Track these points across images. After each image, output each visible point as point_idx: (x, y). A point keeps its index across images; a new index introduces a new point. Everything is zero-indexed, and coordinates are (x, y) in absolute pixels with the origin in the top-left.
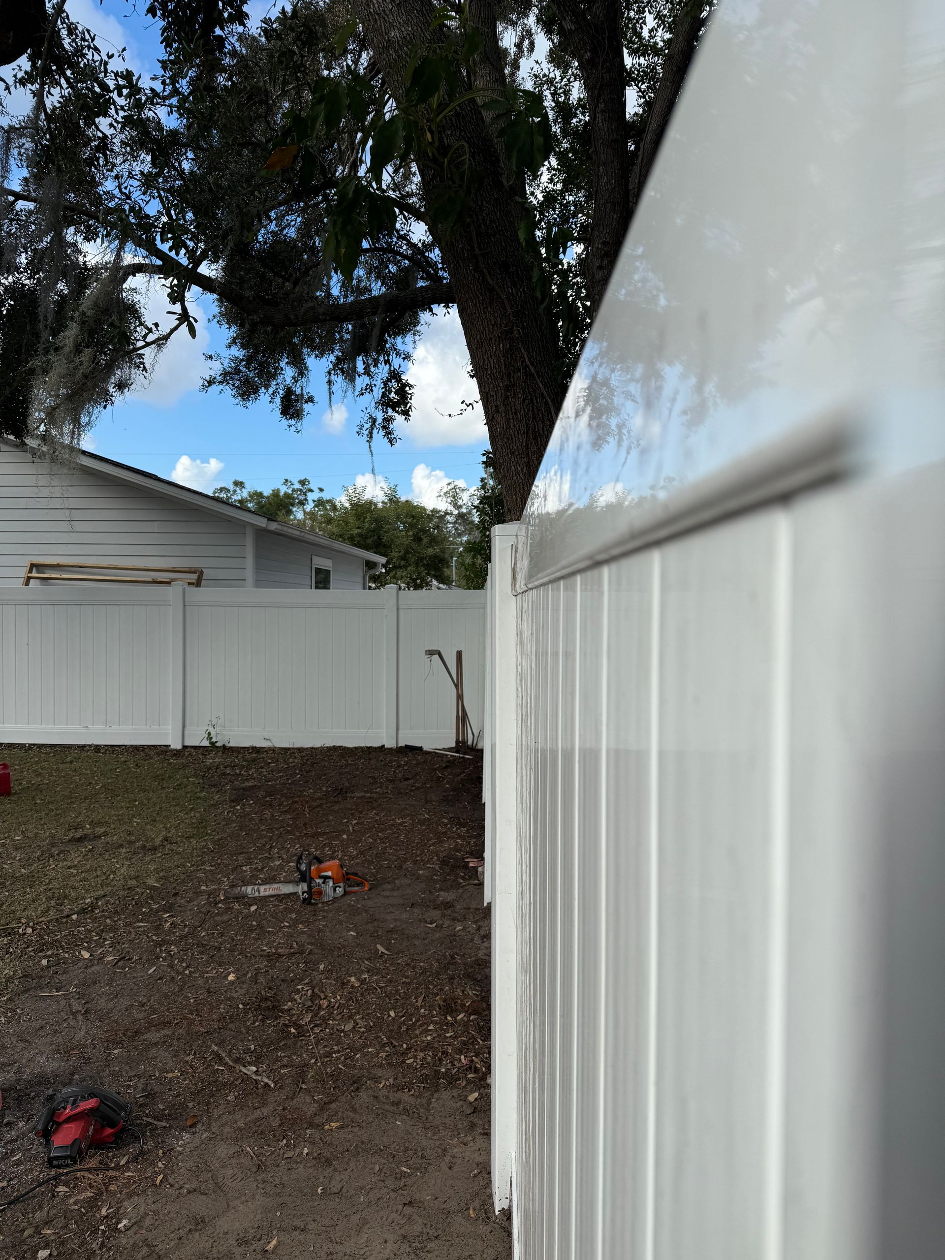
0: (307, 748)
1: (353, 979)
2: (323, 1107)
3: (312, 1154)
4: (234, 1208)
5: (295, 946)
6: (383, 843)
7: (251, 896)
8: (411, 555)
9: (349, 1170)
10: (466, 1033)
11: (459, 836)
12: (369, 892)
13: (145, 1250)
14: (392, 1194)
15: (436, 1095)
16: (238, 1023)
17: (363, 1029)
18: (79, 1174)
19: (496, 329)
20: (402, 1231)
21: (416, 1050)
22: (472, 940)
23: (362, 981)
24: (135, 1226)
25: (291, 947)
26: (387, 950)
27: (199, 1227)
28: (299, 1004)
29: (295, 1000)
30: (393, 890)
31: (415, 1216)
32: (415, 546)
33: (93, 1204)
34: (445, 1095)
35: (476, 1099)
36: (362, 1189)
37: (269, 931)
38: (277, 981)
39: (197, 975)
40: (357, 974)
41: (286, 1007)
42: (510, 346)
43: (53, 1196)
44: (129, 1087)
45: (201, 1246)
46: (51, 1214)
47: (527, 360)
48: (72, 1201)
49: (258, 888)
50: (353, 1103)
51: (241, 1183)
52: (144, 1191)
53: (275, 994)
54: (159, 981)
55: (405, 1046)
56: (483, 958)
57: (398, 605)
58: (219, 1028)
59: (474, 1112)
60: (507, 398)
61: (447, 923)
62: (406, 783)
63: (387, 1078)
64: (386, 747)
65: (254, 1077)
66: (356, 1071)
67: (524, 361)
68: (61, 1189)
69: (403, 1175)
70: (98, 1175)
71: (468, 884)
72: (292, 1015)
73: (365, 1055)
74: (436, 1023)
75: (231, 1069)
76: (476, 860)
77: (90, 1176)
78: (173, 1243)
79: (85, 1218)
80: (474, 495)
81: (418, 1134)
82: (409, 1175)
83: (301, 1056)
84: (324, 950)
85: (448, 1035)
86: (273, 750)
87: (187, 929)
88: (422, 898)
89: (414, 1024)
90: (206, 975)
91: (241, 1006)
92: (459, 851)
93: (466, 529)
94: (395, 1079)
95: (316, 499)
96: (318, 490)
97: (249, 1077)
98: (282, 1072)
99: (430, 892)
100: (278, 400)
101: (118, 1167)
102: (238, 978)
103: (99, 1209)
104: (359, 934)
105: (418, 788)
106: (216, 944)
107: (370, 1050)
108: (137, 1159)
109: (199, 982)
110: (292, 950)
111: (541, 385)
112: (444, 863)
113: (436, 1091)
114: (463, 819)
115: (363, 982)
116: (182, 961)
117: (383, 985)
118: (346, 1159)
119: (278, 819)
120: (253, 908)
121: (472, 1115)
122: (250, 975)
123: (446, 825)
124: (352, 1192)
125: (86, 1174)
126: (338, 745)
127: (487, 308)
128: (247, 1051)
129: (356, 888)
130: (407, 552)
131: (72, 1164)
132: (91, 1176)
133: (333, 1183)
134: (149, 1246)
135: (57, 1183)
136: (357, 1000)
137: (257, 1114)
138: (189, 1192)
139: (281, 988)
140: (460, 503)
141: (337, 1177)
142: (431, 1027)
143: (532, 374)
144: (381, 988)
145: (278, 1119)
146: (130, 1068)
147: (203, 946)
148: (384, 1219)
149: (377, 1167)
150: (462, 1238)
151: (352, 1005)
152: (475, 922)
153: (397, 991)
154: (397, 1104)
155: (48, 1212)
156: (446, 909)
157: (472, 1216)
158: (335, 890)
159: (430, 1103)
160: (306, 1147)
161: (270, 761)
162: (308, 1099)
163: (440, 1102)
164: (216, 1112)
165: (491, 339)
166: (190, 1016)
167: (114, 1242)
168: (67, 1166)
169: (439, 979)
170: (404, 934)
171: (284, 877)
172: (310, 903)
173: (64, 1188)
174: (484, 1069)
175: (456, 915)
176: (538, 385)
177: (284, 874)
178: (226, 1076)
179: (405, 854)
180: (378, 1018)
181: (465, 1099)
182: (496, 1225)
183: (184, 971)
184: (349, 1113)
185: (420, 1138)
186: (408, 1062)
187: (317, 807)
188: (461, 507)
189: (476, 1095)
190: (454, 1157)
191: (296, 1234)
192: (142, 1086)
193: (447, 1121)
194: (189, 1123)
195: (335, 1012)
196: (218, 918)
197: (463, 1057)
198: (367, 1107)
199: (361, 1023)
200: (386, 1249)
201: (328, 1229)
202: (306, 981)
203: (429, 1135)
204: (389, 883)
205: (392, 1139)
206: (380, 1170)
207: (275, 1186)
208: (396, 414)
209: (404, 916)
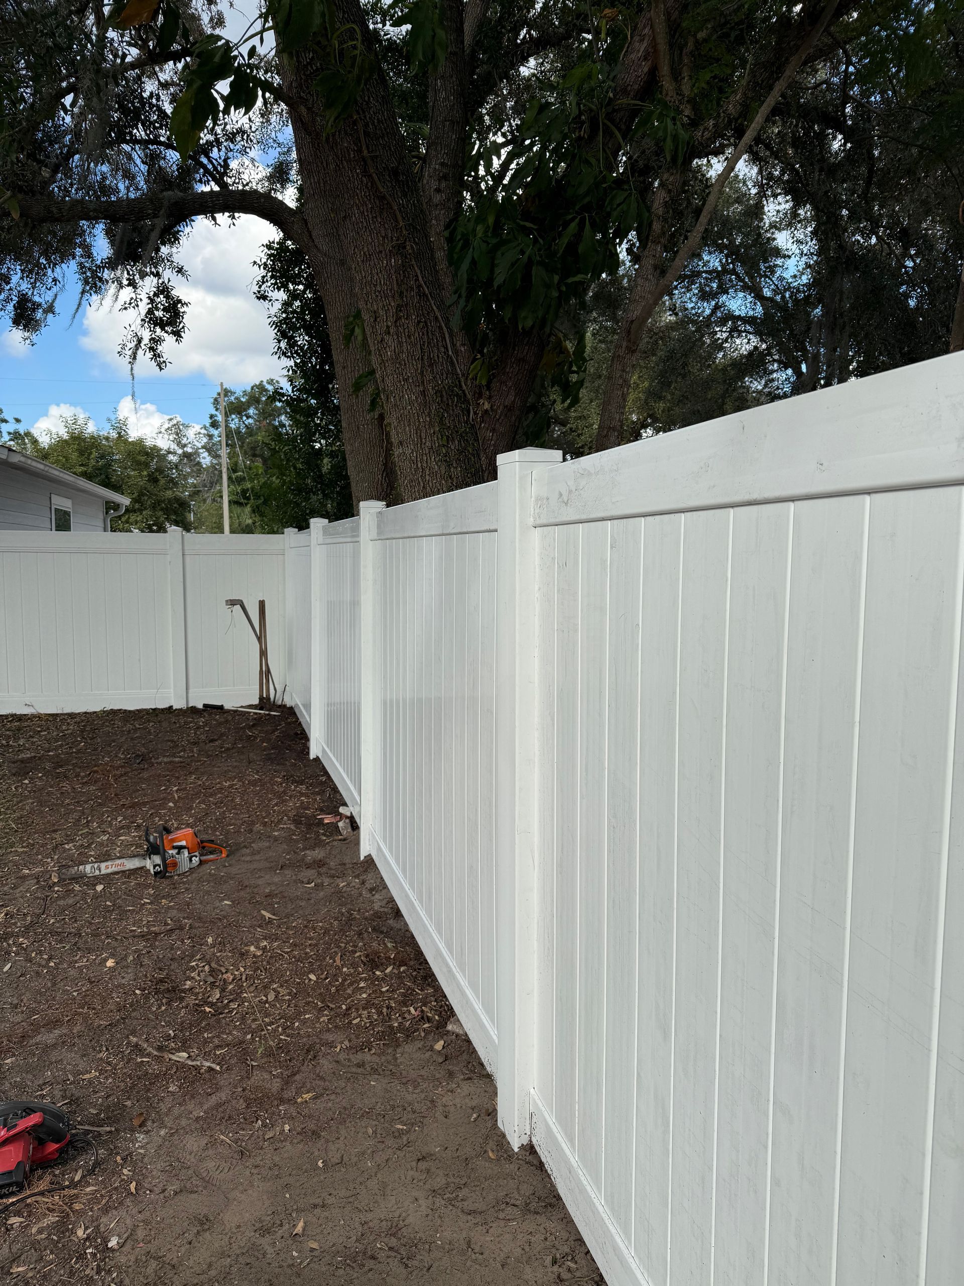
0: (79, 713)
1: (252, 948)
2: (287, 1082)
3: (295, 1130)
4: (235, 1199)
5: (169, 922)
6: (219, 807)
7: (91, 875)
8: (146, 498)
9: (342, 1139)
10: (402, 985)
11: (302, 794)
12: (228, 859)
13: (153, 1264)
14: (398, 1152)
15: (399, 1050)
16: (141, 1011)
17: (287, 997)
18: (29, 1201)
19: (386, 241)
20: (427, 1186)
21: (357, 1010)
22: (361, 895)
23: (262, 949)
24: (129, 1241)
25: (166, 924)
26: (274, 915)
27: (206, 1227)
28: (200, 981)
29: (193, 978)
30: (253, 854)
31: (433, 1169)
32: (151, 487)
33: (63, 1227)
34: (409, 1048)
35: (444, 1047)
36: (363, 1153)
37: (130, 910)
38: (165, 961)
39: (65, 966)
40: (256, 942)
41: (187, 987)
42: (402, 262)
43: (7, 1230)
44: (43, 1097)
45: (217, 1245)
46: (14, 1250)
47: (420, 279)
48: (34, 1230)
49: (99, 866)
50: (318, 1071)
51: (230, 1173)
52: (121, 1203)
53: (167, 974)
54: (21, 978)
55: (344, 1007)
56: (382, 910)
57: (183, 550)
58: (122, 1018)
59: (446, 1060)
60: (398, 318)
61: (327, 881)
62: (212, 744)
63: (341, 1043)
64: (174, 708)
65: (190, 1063)
66: (305, 1039)
67: (417, 280)
68: (14, 1220)
69: (401, 1133)
70: (53, 1196)
71: (333, 841)
72: (197, 994)
73: (304, 1022)
74: (366, 980)
75: (159, 1059)
76: (330, 816)
77: (43, 1199)
78: (183, 1249)
79: (60, 1245)
80: (200, 433)
81: (398, 1090)
82: (408, 1132)
83: (230, 1033)
84: (205, 923)
85: (384, 990)
86: (39, 717)
87: (29, 918)
88: (288, 859)
89: (342, 984)
90: (77, 965)
91: (138, 992)
92: (308, 808)
93: (192, 470)
94: (350, 1041)
95: (12, 431)
96: (14, 421)
97: (184, 1065)
98: (218, 1053)
99: (295, 852)
100: (10, 307)
101: (73, 1185)
102: (117, 963)
103: (73, 1232)
104: (235, 903)
105: (228, 749)
106: (73, 930)
107: (307, 1016)
108: (94, 1171)
109: (71, 973)
110: (169, 927)
111: (435, 308)
112: (297, 821)
113: (397, 1047)
114: (297, 776)
115: (264, 949)
116: (40, 953)
117: (289, 950)
118: (334, 1128)
119: (81, 792)
120: (99, 888)
121: (444, 1063)
122: (131, 958)
123: (281, 784)
124: (354, 1159)
125: (39, 1198)
126: (116, 708)
127: (376, 217)
128: (168, 1038)
129: (211, 857)
130: (141, 494)
131: (18, 1191)
132: (46, 1200)
133: (330, 1154)
134: (157, 1258)
135: (6, 1214)
136: (266, 969)
137: (213, 1100)
138: (176, 1193)
139: (172, 967)
140: (184, 441)
141: (332, 1147)
142: (362, 985)
143: (424, 294)
144: (287, 953)
145: (242, 1100)
146: (34, 1076)
147: (58, 934)
148: (403, 1178)
149: (370, 1131)
150: (490, 1180)
151: (262, 975)
152: (357, 876)
153: (306, 953)
154: (361, 1065)
155: (10, 1249)
156: (320, 867)
157: (493, 1157)
158: (191, 860)
159: (396, 1059)
160: (285, 1124)
161: (39, 729)
162: (266, 1076)
163: (406, 1056)
164: (163, 1107)
165: (381, 252)
166: (81, 1010)
167: (112, 1263)
168: (12, 1194)
169: (347, 936)
170: (285, 897)
171: (119, 853)
172: (164, 877)
173: (17, 1218)
174: (437, 1017)
175: (333, 872)
176: (432, 307)
177: (118, 849)
178: (156, 1067)
179: (249, 817)
180: (299, 983)
181: (431, 1049)
182: (521, 1162)
183: (47, 964)
184: (317, 1082)
185: (403, 1094)
186: (354, 1022)
187: (122, 775)
188: (185, 446)
189: (442, 1043)
190: (445, 1106)
191: (317, 1211)
192: (61, 1093)
193: (423, 1072)
194: (136, 1122)
195: (245, 984)
196: (61, 903)
197: (412, 1009)
198: (334, 1073)
199: (283, 991)
200: (420, 1206)
201: (351, 1200)
202: (198, 957)
203: (410, 1090)
204: (245, 847)
205: (374, 1100)
206: (375, 1132)
207: (270, 1169)
208: (166, 335)
209: (276, 879)
